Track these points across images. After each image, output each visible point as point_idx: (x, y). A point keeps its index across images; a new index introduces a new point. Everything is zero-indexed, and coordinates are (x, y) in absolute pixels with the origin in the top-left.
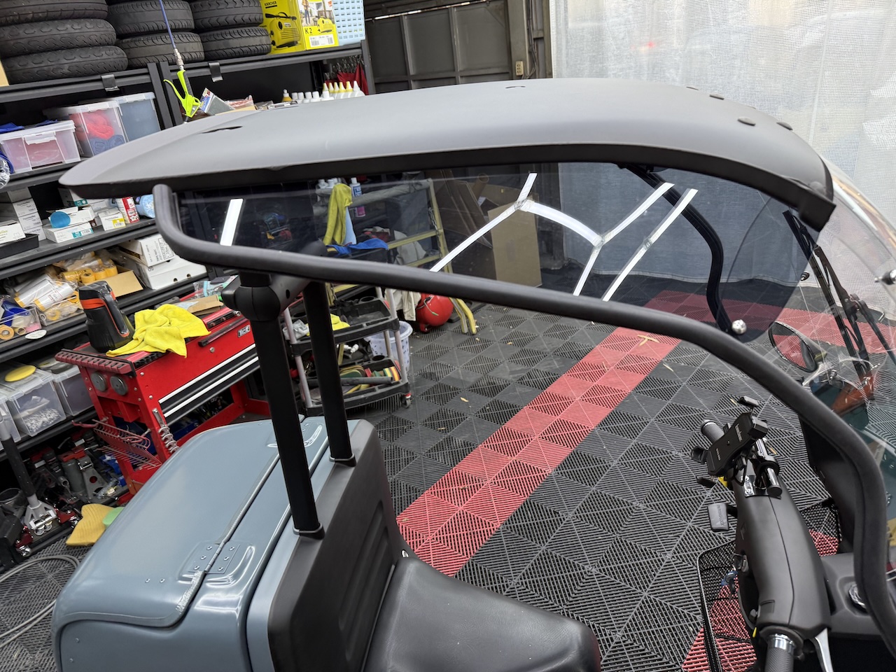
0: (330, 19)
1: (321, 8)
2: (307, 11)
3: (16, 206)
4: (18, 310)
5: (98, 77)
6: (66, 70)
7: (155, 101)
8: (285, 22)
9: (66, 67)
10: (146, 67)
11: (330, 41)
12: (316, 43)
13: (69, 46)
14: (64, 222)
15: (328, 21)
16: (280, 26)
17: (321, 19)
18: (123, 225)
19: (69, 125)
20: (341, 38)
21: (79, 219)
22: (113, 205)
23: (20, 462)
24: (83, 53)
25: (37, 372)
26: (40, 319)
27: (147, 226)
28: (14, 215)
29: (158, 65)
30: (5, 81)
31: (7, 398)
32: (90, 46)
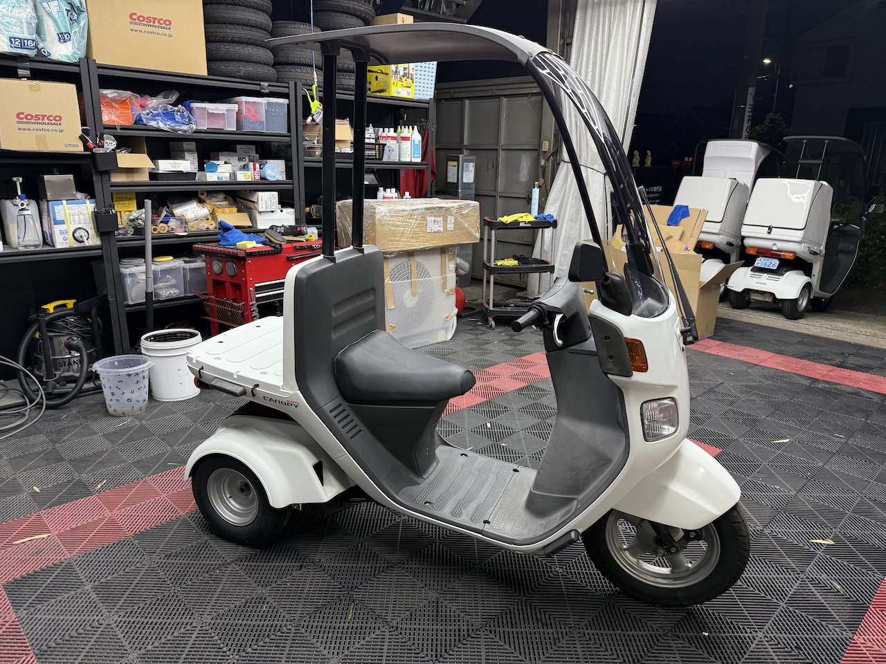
0: (411, 79)
1: (406, 71)
2: (396, 71)
3: (186, 154)
4: (173, 215)
5: (258, 82)
6: (242, 74)
7: (288, 105)
8: (380, 76)
9: (243, 72)
10: (288, 83)
11: (409, 93)
12: (399, 93)
13: (248, 61)
14: (214, 169)
15: (409, 80)
16: (377, 78)
17: (405, 78)
18: (250, 180)
19: (235, 107)
20: (416, 94)
21: (223, 170)
22: (245, 168)
23: (152, 312)
24: (254, 66)
25: (174, 260)
26: (185, 227)
27: (265, 185)
28: (183, 158)
29: (296, 84)
30: (204, 73)
31: (153, 267)
32: (259, 63)
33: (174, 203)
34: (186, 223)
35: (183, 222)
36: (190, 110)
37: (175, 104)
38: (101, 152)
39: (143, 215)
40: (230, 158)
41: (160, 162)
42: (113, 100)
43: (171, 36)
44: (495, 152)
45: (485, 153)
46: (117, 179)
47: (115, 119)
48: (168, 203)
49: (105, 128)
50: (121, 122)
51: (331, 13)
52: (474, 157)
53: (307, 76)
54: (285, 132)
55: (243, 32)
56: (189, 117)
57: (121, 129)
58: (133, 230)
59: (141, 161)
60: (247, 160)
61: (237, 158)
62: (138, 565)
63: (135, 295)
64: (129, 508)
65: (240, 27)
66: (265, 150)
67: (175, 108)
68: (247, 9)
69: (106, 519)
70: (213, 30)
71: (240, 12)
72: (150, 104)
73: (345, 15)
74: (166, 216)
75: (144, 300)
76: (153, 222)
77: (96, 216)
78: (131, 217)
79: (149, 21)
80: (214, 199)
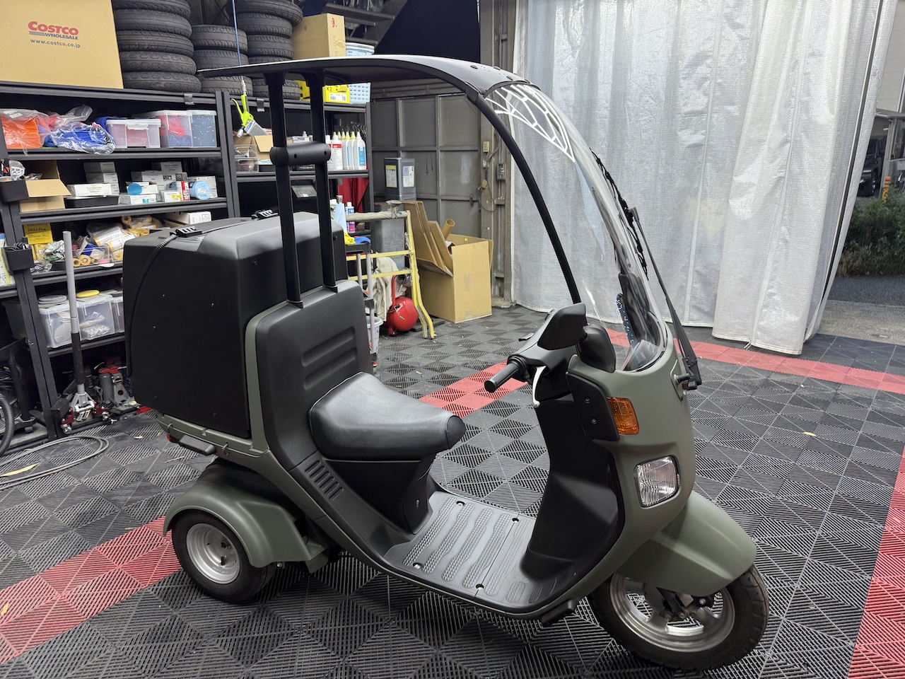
3: (104, 175)
4: (95, 245)
5: (181, 94)
6: (162, 85)
7: (216, 117)
9: (164, 83)
10: (214, 93)
11: (344, 98)
12: (334, 98)
13: (167, 71)
14: (138, 191)
18: (179, 200)
19: (158, 122)
20: (352, 98)
21: (148, 191)
22: (171, 187)
23: (81, 355)
24: (176, 75)
25: (101, 294)
26: (110, 257)
27: (194, 204)
28: (102, 181)
29: (222, 94)
30: (120, 86)
31: (78, 305)
32: (181, 72)
33: (95, 231)
34: (111, 252)
35: (107, 251)
36: (107, 128)
37: (88, 122)
38: (8, 180)
39: (63, 247)
40: (154, 177)
41: (77, 187)
42: (17, 120)
43: (79, 46)
44: (433, 154)
45: (423, 155)
46: (26, 209)
47: (21, 142)
48: (88, 232)
49: (9, 153)
50: (27, 145)
51: (255, 15)
52: (413, 161)
53: (236, 85)
54: (215, 147)
55: (160, 39)
56: (106, 135)
57: (29, 153)
58: (50, 264)
59: (53, 188)
60: (174, 177)
61: (161, 177)
62: (102, 655)
63: (59, 336)
64: (80, 586)
65: (157, 34)
66: (194, 167)
67: (89, 126)
68: (163, 14)
69: (56, 603)
70: (126, 38)
71: (155, 18)
72: (60, 123)
73: (270, 17)
74: (87, 246)
75: (70, 342)
76: (74, 254)
77: (7, 254)
78: (48, 251)
79: (52, 30)
80: (140, 223)
